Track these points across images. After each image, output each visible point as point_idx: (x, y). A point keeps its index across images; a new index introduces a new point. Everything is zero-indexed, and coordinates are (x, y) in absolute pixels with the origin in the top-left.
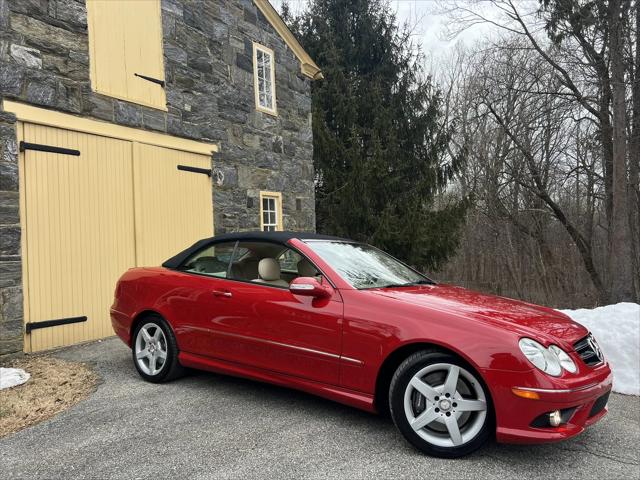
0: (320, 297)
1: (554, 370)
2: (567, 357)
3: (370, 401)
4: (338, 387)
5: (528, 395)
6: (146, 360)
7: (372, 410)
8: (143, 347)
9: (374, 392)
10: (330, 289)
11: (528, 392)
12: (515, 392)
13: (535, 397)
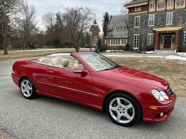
0: (84, 74)
1: (161, 99)
2: (165, 94)
3: (101, 108)
5: (154, 108)
6: (26, 93)
7: (102, 111)
8: (24, 89)
9: (102, 105)
10: (87, 71)
12: (150, 107)
13: (156, 109)
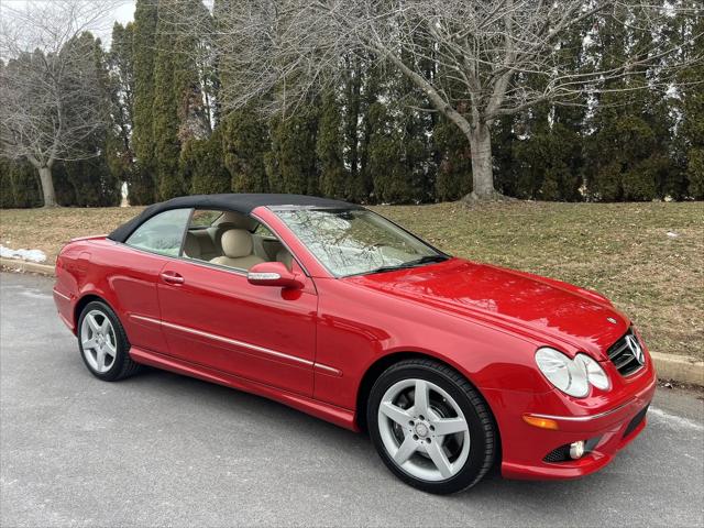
0: (290, 289)
1: (579, 389)
2: (598, 368)
3: (349, 418)
4: (312, 398)
5: (543, 424)
6: (94, 351)
7: (352, 428)
8: (90, 337)
9: (354, 404)
10: (300, 277)
11: (543, 421)
12: (527, 419)
13: (552, 425)
